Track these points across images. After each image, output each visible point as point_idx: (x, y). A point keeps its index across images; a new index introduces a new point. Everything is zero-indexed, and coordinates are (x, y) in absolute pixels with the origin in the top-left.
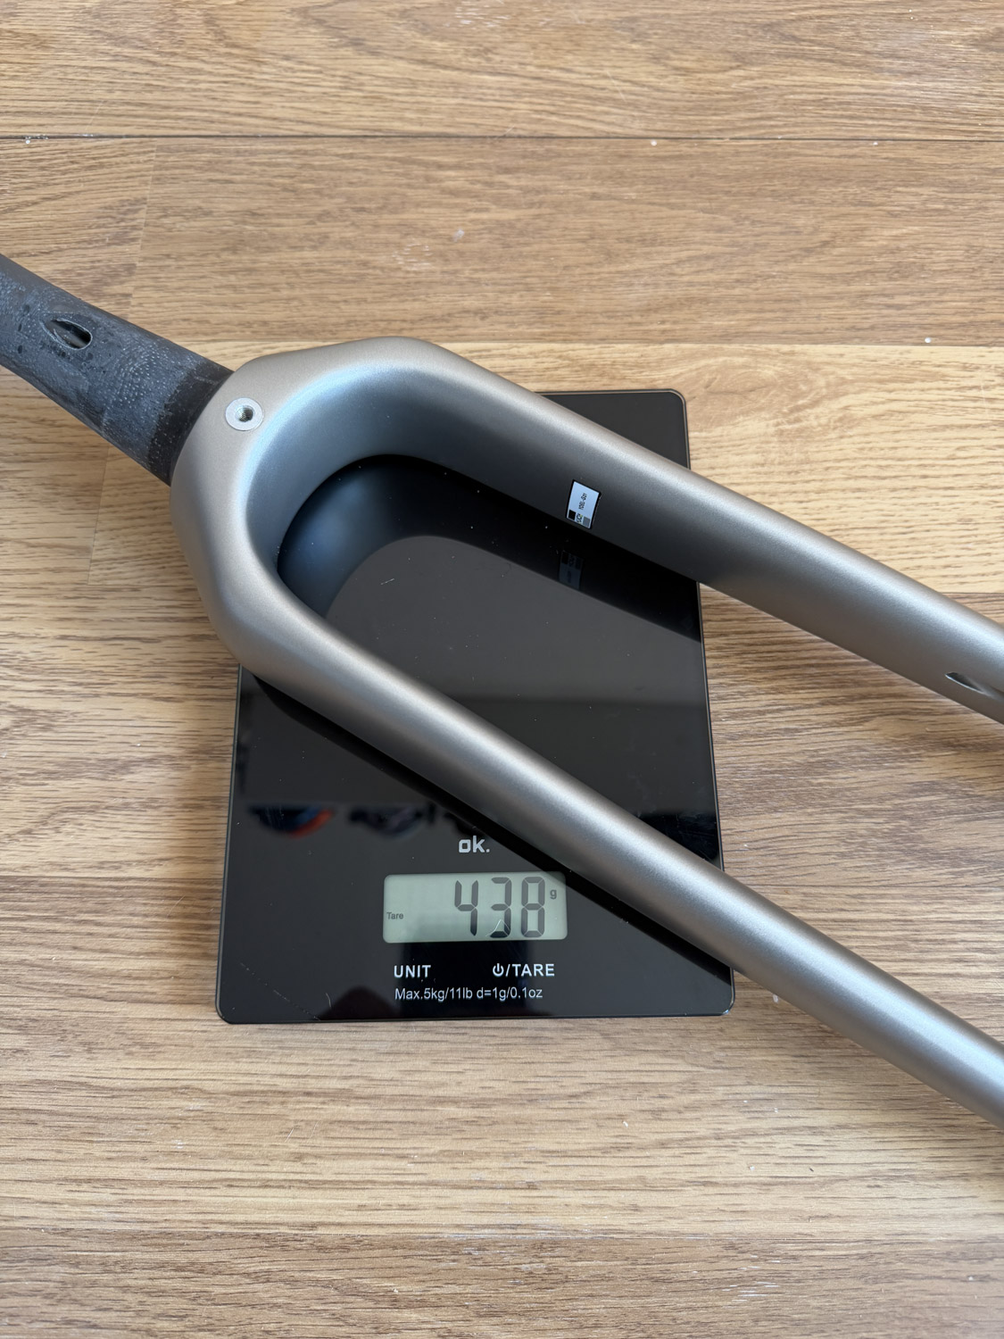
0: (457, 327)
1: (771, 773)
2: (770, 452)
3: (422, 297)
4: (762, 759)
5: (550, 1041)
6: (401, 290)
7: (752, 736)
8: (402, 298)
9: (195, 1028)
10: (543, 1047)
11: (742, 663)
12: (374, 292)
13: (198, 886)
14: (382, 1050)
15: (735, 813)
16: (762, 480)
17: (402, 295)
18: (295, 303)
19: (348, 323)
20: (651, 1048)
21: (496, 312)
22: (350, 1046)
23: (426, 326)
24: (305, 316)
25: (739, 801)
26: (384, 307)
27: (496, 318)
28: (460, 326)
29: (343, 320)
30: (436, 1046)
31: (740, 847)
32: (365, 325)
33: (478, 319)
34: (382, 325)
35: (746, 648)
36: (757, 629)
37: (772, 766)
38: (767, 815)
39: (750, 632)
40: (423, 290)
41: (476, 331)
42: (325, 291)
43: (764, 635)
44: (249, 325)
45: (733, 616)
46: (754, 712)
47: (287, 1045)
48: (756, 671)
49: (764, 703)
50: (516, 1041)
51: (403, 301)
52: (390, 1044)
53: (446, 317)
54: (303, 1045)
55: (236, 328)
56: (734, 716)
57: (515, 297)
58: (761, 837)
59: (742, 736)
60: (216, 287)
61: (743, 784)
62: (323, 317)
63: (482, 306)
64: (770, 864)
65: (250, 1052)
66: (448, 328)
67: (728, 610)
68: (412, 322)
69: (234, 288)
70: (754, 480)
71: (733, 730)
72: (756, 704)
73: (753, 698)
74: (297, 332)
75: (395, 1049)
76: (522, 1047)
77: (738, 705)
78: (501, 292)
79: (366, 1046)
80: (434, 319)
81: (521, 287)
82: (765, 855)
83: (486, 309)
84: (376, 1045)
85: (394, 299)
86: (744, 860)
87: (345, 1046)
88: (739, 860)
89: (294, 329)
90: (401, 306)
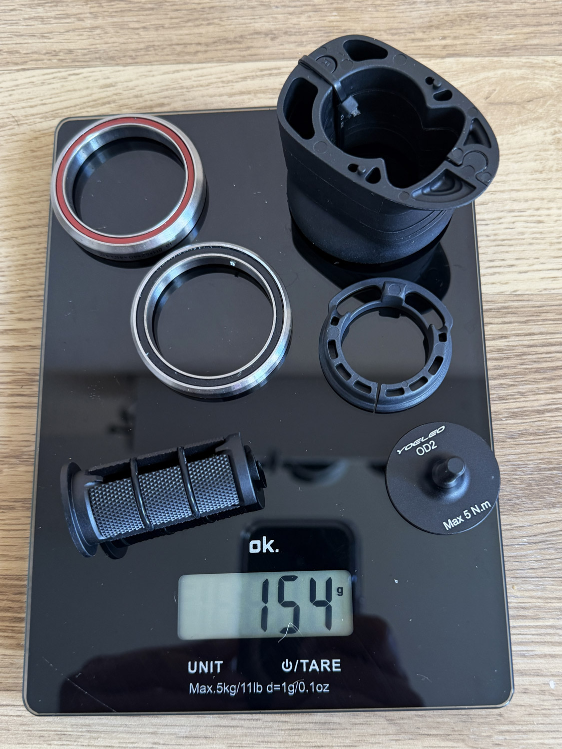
0: (248, 48)
1: (550, 470)
2: (548, 159)
3: (216, 21)
4: (541, 456)
5: (338, 727)
6: (196, 15)
7: (531, 434)
8: (197, 23)
9: (11, 713)
10: (332, 732)
11: (522, 364)
12: (171, 18)
13: (12, 582)
14: (182, 734)
15: (515, 509)
16: (541, 186)
17: (197, 19)
18: (98, 31)
19: (147, 48)
20: (434, 732)
21: (286, 33)
22: (151, 730)
23: (219, 48)
24: (106, 43)
25: (518, 497)
26: (181, 32)
27: (285, 38)
28: (252, 47)
29: (142, 46)
30: (231, 731)
31: (520, 541)
32: (163, 49)
33: (268, 39)
34: (179, 48)
35: (526, 350)
36: (536, 331)
37: (551, 463)
38: (546, 511)
39: (530, 334)
40: (216, 15)
41: (267, 51)
42: (126, 19)
43: (544, 337)
44: (55, 53)
45: (514, 319)
46: (533, 411)
47: (94, 729)
48: (536, 372)
49: (542, 402)
50: (307, 726)
51: (198, 26)
52: (189, 729)
53: (238, 39)
54: (109, 729)
55: (44, 57)
56: (514, 415)
57: (303, 18)
58: (540, 531)
59: (522, 435)
60: (25, 19)
61: (522, 481)
62: (124, 43)
63: (273, 27)
64: (548, 557)
65: (61, 735)
66: (240, 49)
67: (509, 313)
68: (207, 45)
69: (42, 19)
70: (533, 187)
71: (514, 429)
72: (536, 404)
73: (532, 398)
74: (100, 58)
75: (194, 733)
76: (313, 732)
77: (518, 405)
78: (290, 14)
79: (167, 730)
80: (228, 41)
81: (309, 8)
82: (544, 549)
83: (276, 30)
84: (176, 730)
85: (190, 24)
86: (523, 553)
87: (148, 730)
88: (519, 553)
89: (97, 55)
90: (196, 30)
